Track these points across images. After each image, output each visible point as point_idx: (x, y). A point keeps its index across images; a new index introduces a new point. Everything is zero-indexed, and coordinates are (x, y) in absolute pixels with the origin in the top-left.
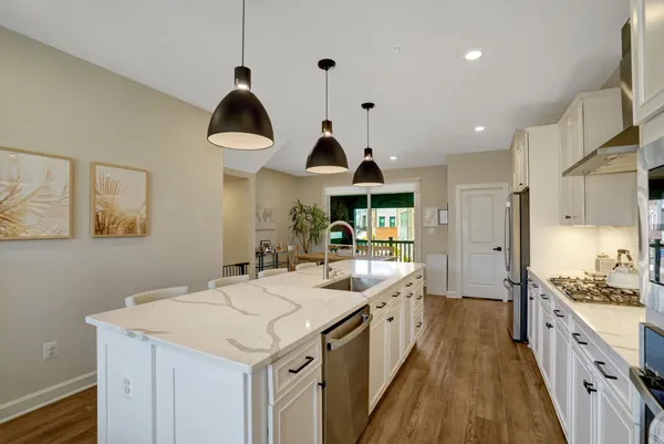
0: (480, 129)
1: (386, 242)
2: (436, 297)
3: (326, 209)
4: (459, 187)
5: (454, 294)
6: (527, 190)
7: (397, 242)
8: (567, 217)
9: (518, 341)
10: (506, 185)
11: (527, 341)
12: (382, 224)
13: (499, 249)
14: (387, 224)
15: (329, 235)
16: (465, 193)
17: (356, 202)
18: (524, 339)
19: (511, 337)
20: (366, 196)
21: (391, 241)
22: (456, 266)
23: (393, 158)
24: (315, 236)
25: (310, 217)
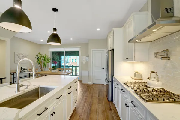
0: (98, 29)
1: (71, 67)
2: (85, 84)
3: (50, 56)
4: (92, 50)
5: (90, 83)
6: (113, 49)
7: (74, 67)
8: (127, 59)
9: (110, 101)
10: (105, 49)
11: (113, 101)
12: (73, 61)
13: (103, 69)
14: (74, 61)
15: (51, 65)
16: (94, 51)
17: (60, 54)
18: (112, 100)
19: (108, 100)
20: (64, 52)
21: (73, 66)
22: (91, 74)
23: (72, 39)
24: (45, 65)
25: (43, 58)
